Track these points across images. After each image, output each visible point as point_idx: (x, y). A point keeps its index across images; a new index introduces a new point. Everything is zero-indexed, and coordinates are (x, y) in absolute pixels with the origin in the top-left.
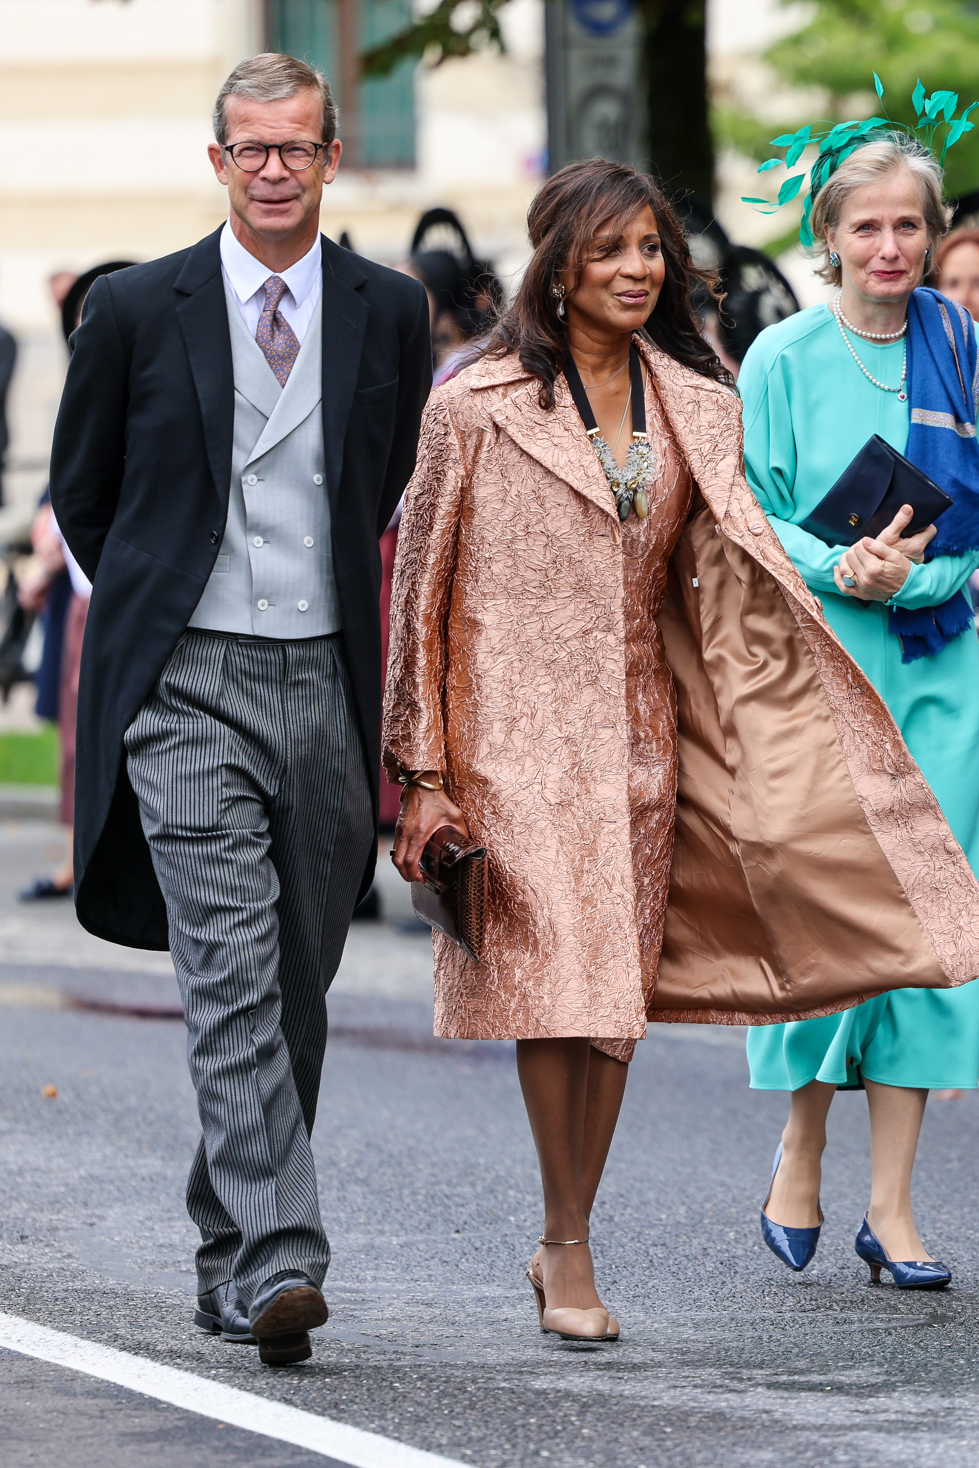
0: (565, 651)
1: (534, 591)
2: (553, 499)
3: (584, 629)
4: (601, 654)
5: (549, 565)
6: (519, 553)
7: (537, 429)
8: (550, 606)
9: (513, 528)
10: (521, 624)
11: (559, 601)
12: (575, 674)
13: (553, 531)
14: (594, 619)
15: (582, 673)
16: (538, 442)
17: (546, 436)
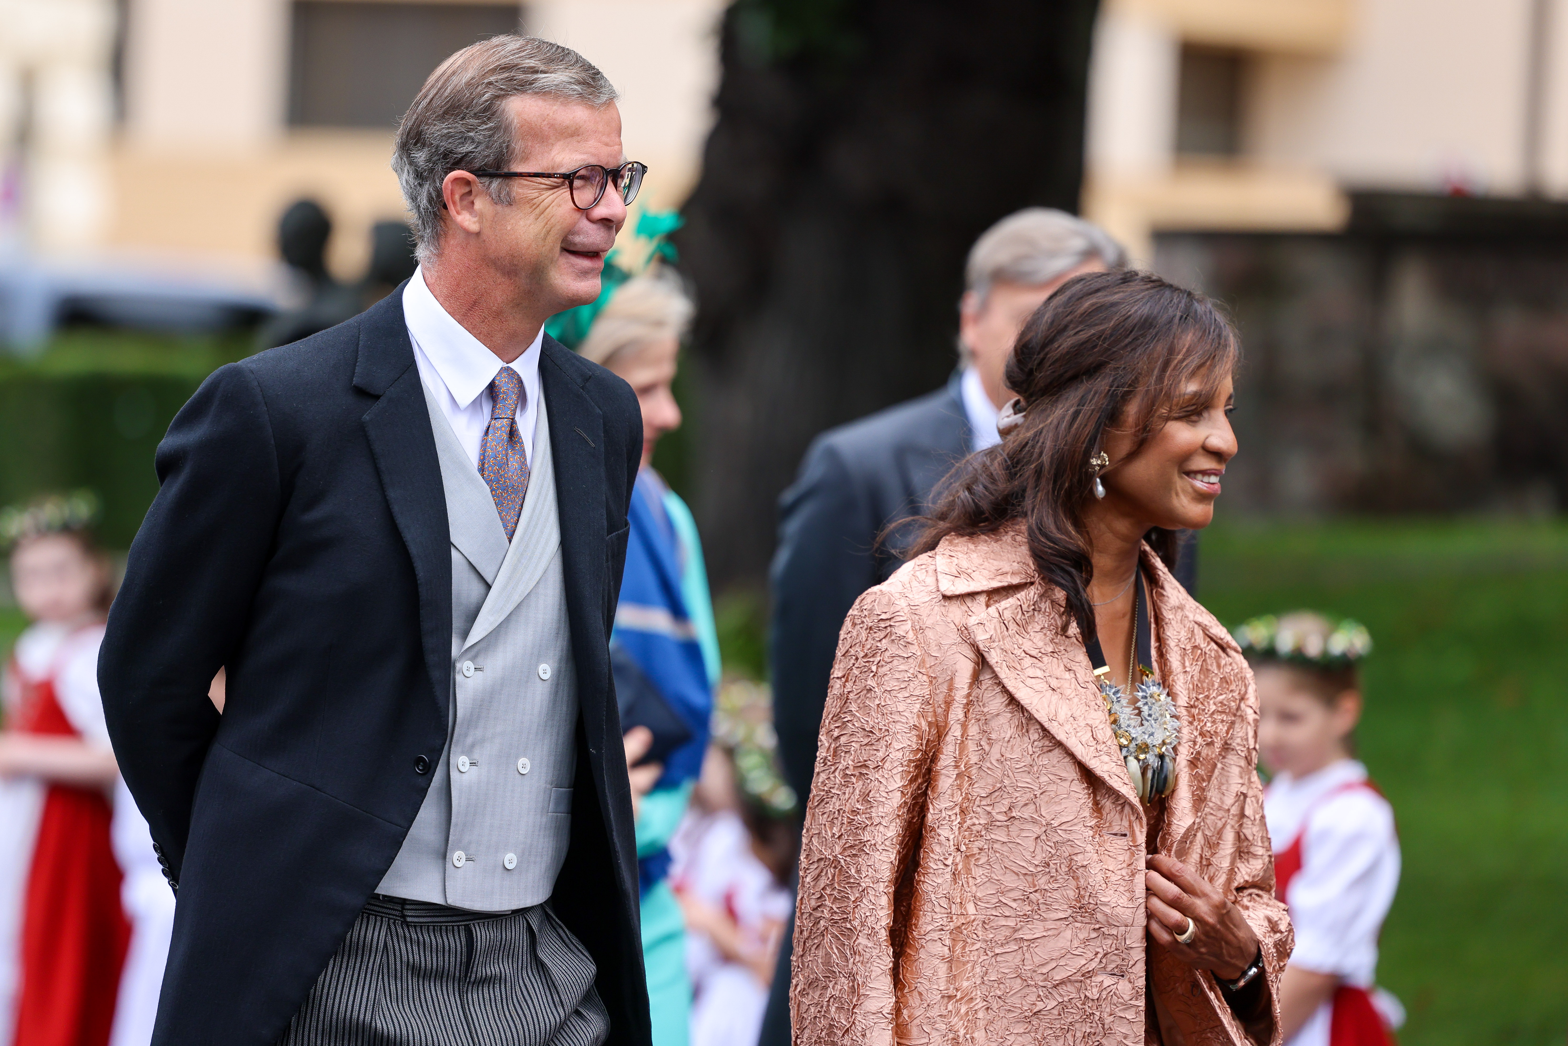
0: (1055, 999)
1: (1014, 905)
2: (1053, 770)
3: (1084, 969)
4: (1108, 1010)
5: (1039, 869)
6: (995, 846)
7: (1028, 661)
8: (1036, 930)
9: (989, 809)
10: (990, 954)
11: (1050, 925)
12: (1069, 1036)
13: (1048, 818)
14: (1100, 956)
15: (1079, 1035)
16: (1029, 682)
17: (1039, 673)
